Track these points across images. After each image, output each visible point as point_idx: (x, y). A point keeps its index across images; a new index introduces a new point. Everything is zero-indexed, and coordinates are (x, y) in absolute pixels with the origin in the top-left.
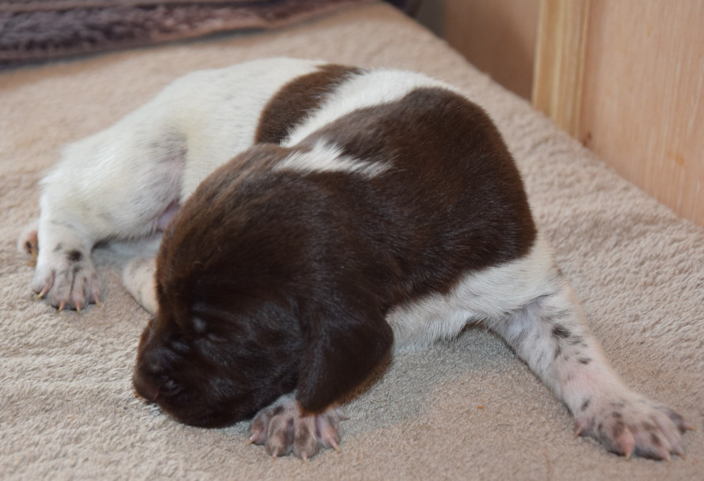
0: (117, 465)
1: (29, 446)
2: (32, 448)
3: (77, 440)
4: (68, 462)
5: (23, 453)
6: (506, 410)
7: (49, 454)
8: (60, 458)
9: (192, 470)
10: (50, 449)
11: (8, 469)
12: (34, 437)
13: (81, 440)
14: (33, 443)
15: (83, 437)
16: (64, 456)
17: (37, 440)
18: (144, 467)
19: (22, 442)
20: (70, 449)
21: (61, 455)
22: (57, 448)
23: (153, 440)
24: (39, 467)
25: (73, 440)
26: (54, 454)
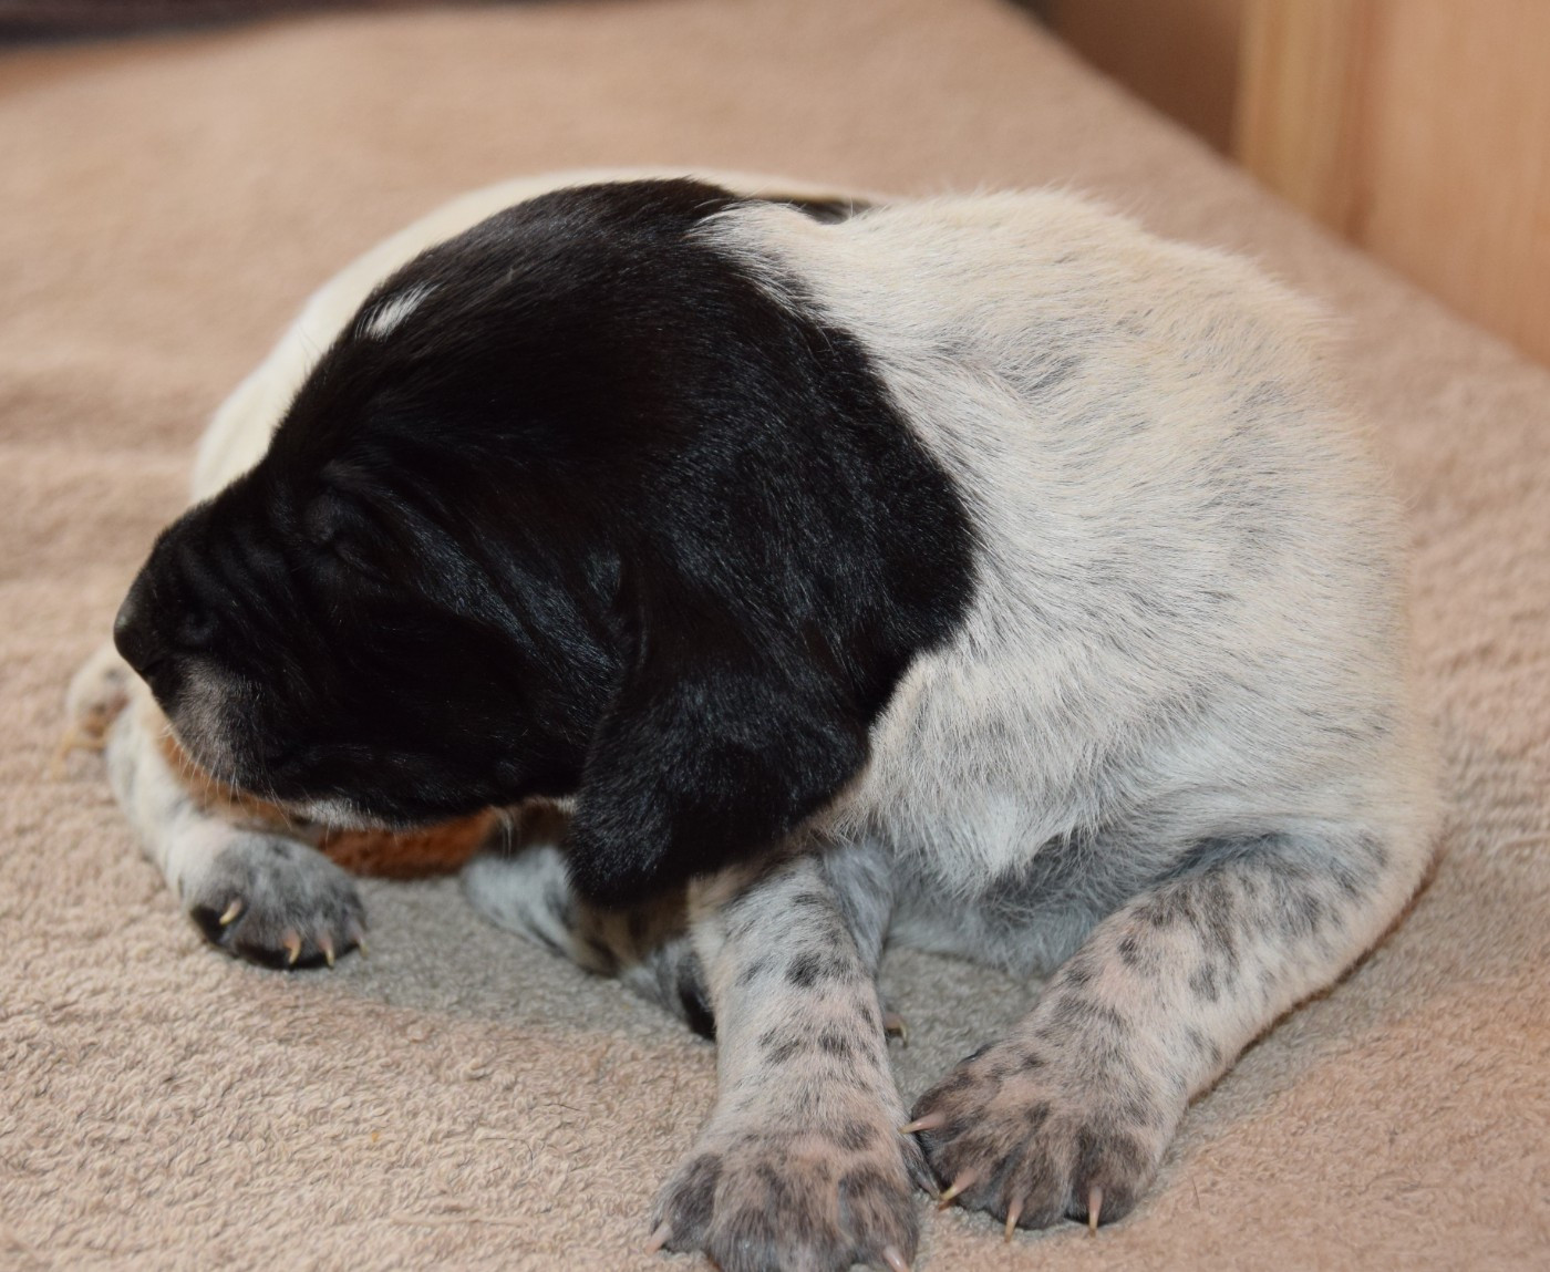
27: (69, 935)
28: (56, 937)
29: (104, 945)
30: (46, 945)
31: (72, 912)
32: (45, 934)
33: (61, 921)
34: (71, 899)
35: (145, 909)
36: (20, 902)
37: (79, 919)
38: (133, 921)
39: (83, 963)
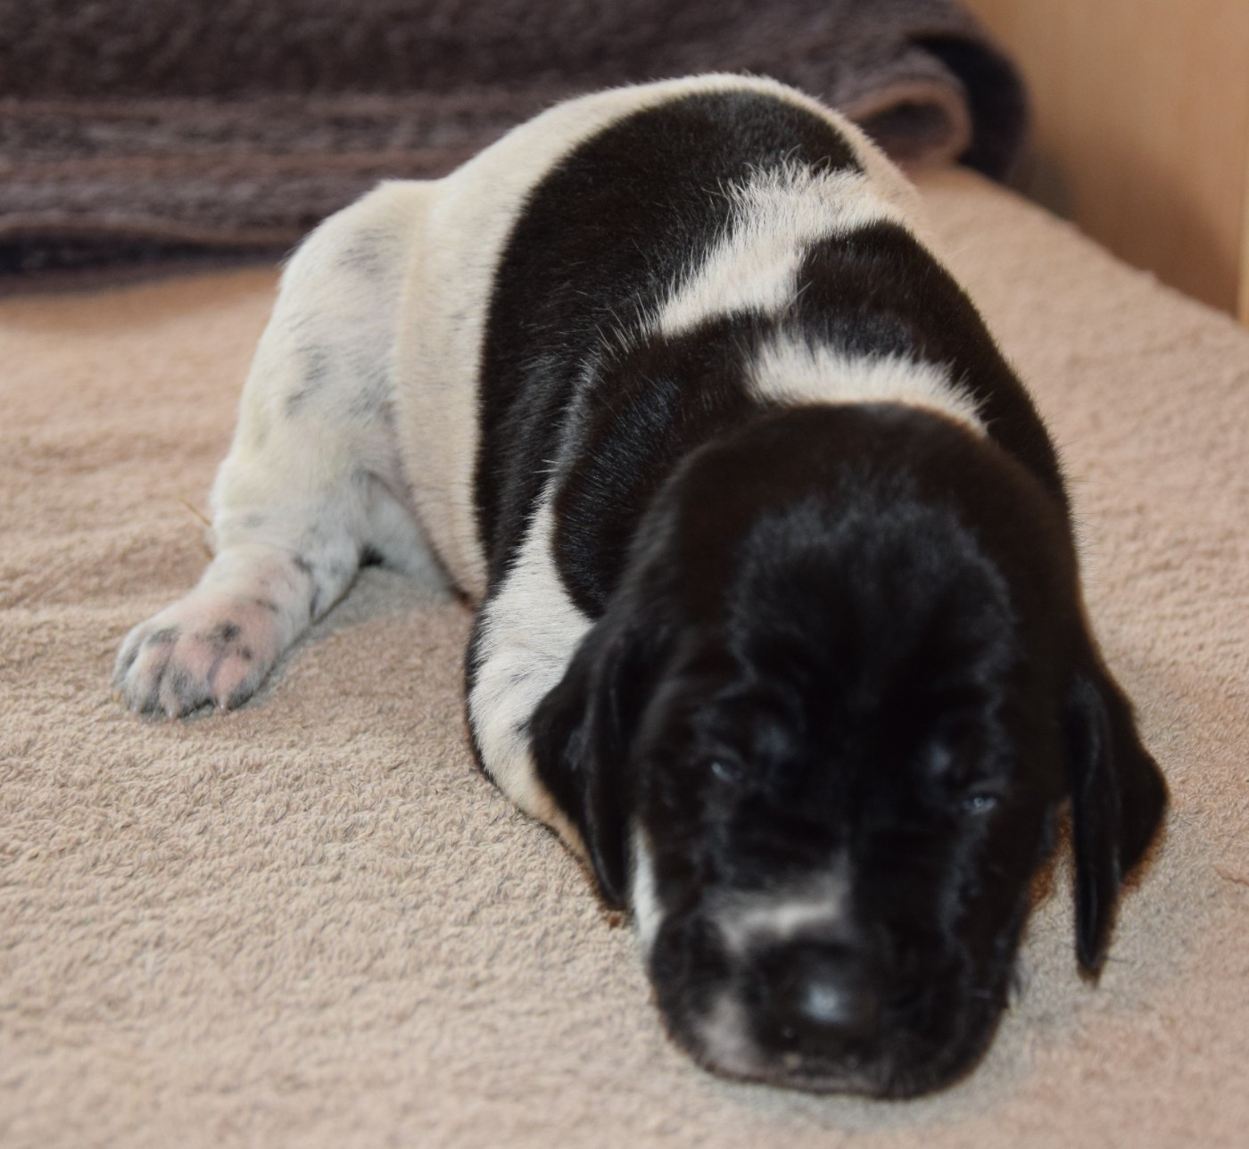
0: (423, 877)
1: (252, 845)
2: (260, 848)
3: (348, 834)
4: (326, 873)
5: (238, 856)
6: (1196, 785)
7: (292, 858)
8: (312, 864)
9: (574, 894)
10: (293, 848)
11: (209, 883)
12: (263, 829)
13: (356, 834)
14: (263, 840)
15: (360, 830)
16: (321, 860)
17: (269, 834)
18: (476, 882)
19: (240, 836)
20: (333, 849)
21: (314, 860)
22: (307, 847)
23: (498, 839)
24: (268, 880)
25: (340, 834)
26: (301, 858)
27: (298, 1005)
28: (287, 1006)
29: (330, 1014)
30: (278, 1014)
31: (304, 984)
32: (278, 1003)
33: (292, 991)
34: (301, 974)
35: (366, 978)
36: (256, 978)
37: (308, 991)
38: (355, 991)
39: (311, 1032)
